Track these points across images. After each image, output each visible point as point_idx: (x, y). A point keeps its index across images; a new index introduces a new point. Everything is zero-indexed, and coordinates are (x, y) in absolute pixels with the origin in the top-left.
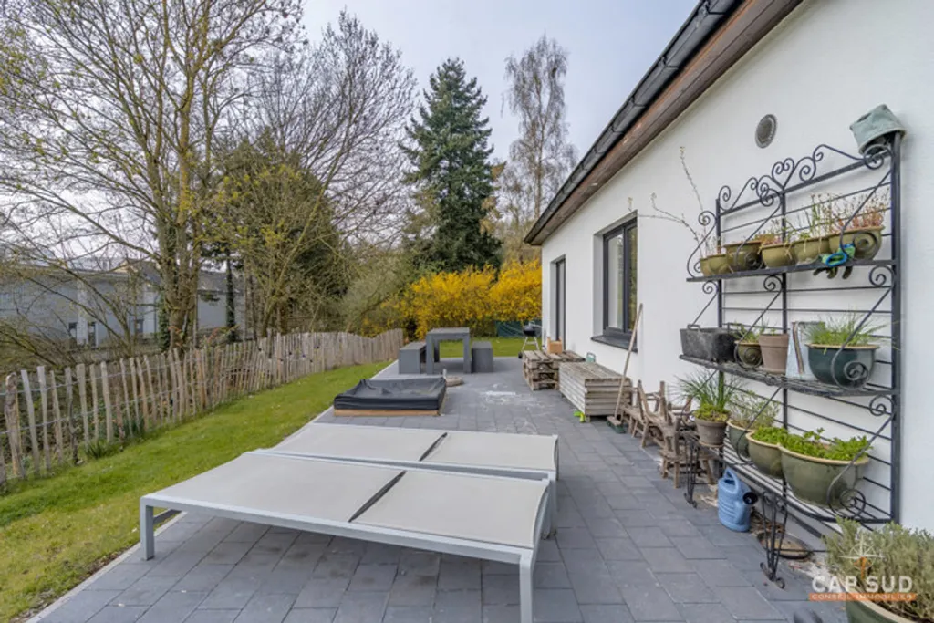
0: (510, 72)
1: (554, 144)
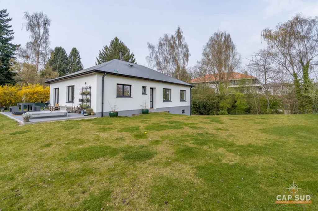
1: (45, 46)
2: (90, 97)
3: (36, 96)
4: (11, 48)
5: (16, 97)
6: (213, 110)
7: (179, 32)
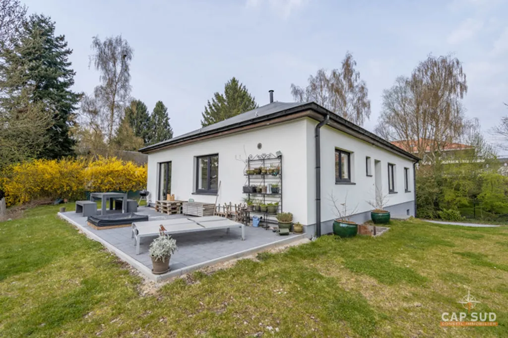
0: (96, 46)
1: (123, 94)
2: (281, 182)
3: (111, 179)
4: (71, 98)
5: (79, 180)
6: (425, 208)
7: (347, 64)
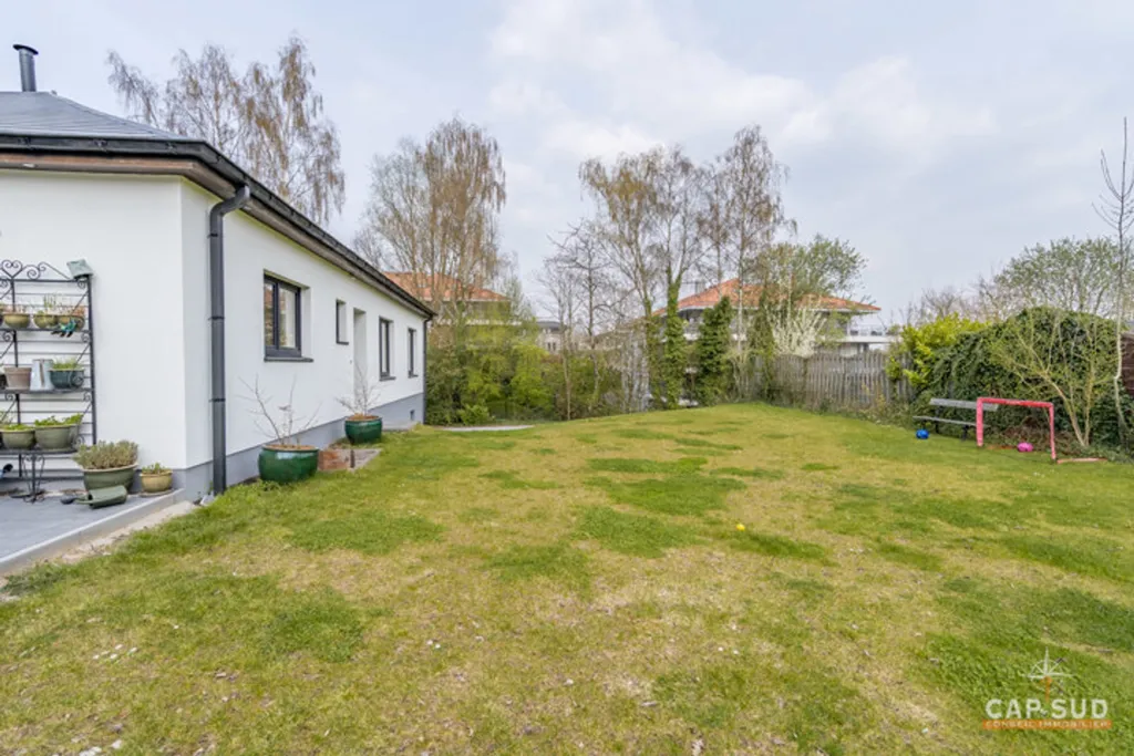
6: (439, 406)
7: (292, 62)
